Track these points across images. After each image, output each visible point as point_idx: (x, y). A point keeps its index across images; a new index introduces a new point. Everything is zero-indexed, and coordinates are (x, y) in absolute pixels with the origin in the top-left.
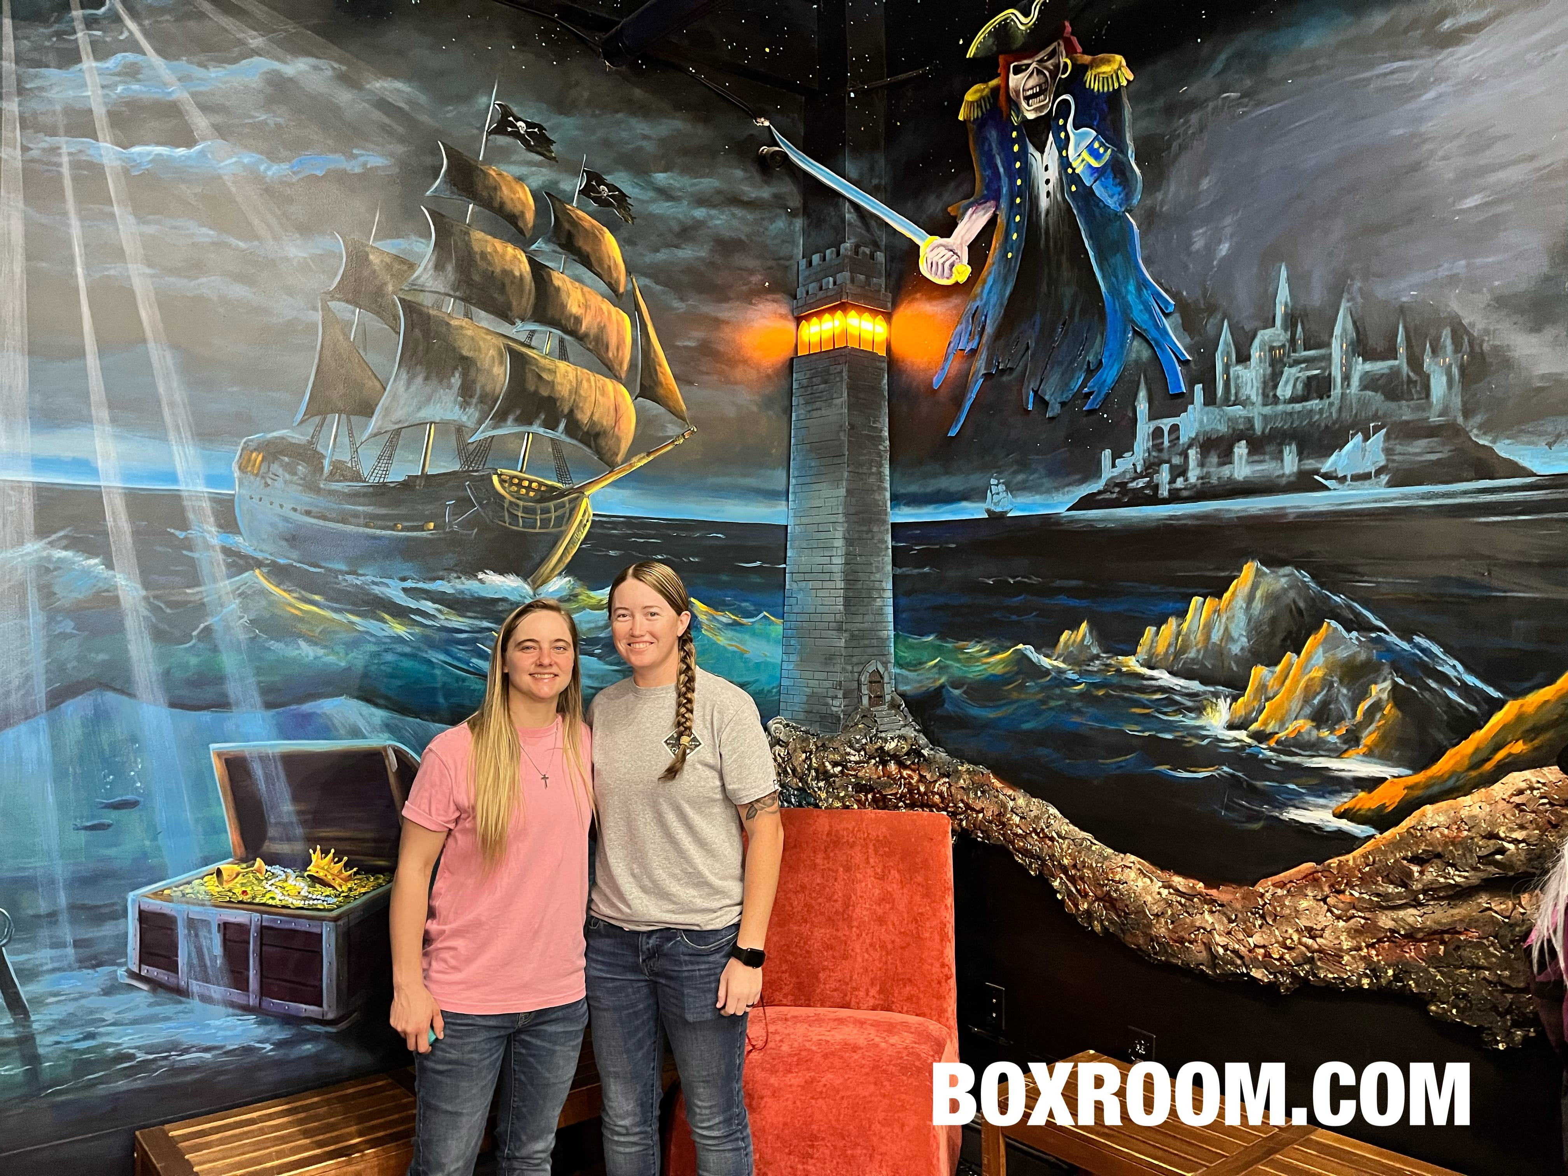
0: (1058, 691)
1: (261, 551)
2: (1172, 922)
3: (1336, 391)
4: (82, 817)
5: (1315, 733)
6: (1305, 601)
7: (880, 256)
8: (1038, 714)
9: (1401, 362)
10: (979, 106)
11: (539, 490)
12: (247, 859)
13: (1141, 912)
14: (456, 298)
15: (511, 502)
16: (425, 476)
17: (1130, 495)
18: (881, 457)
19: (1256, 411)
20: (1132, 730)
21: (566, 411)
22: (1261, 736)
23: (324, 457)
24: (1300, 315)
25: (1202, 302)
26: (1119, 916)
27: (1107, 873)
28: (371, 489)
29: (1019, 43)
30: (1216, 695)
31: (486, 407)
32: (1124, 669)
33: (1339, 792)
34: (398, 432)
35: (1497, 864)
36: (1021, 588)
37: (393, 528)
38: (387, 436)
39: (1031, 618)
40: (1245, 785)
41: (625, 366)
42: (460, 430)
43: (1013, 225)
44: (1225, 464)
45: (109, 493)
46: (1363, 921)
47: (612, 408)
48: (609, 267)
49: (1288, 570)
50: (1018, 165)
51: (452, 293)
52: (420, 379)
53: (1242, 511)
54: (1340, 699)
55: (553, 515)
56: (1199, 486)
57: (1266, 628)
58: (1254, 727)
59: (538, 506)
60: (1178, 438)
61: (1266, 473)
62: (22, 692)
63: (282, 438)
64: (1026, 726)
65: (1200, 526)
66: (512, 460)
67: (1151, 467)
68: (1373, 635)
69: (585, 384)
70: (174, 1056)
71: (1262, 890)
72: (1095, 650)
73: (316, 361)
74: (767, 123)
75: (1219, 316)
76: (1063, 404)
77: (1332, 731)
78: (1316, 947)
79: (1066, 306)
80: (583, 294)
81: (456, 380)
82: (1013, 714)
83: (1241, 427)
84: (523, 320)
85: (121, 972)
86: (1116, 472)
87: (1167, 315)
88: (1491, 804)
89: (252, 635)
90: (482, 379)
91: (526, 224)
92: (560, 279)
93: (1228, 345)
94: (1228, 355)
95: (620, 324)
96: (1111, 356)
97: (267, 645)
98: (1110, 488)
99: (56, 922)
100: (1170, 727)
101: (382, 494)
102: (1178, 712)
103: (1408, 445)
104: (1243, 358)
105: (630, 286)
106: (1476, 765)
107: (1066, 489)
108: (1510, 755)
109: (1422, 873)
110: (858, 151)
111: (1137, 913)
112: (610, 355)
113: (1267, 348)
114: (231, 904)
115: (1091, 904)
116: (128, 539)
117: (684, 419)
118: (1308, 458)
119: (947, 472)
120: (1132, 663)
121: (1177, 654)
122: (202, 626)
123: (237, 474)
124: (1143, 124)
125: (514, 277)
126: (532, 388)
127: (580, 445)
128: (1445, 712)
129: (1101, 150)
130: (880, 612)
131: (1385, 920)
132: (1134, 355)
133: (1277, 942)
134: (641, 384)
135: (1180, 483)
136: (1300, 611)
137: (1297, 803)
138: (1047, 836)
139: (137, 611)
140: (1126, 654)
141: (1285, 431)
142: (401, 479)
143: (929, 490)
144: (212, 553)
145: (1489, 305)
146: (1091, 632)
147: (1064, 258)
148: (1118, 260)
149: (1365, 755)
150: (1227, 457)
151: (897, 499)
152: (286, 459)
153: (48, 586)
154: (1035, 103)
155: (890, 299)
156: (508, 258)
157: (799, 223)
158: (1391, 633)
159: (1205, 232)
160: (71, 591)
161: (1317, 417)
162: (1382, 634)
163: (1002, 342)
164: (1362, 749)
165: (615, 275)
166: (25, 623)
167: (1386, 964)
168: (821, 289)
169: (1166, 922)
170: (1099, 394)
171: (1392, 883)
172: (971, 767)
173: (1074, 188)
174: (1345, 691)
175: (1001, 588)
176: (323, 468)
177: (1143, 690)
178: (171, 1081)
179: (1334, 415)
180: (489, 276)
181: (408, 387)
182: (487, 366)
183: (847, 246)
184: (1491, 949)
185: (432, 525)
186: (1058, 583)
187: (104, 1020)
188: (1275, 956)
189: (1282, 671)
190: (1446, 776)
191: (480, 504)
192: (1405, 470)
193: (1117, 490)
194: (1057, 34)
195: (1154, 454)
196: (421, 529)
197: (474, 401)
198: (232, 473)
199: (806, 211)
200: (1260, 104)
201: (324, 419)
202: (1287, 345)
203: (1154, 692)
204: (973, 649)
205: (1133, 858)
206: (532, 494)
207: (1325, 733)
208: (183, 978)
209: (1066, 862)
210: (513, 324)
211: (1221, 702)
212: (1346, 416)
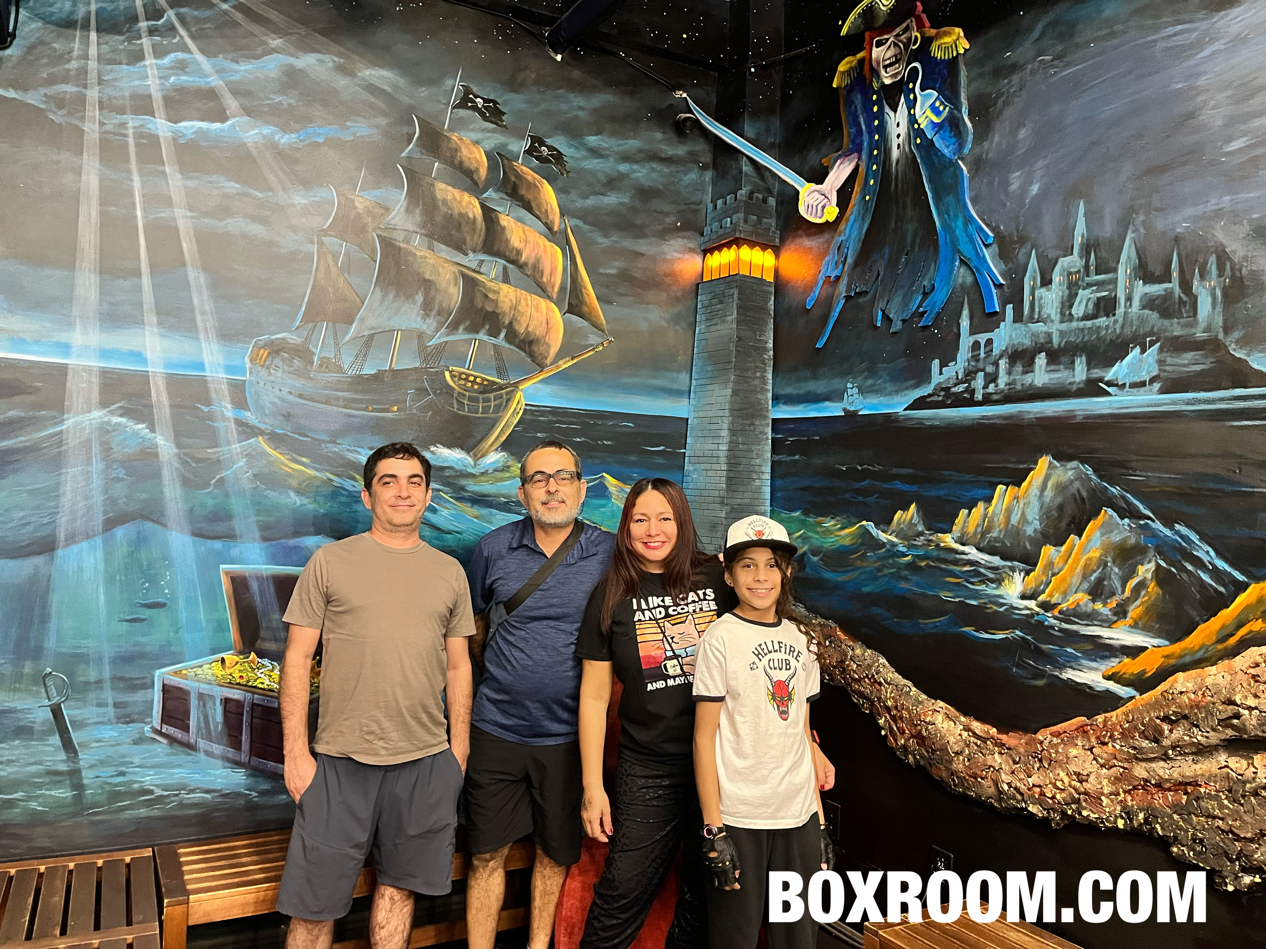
0: (891, 561)
1: (264, 423)
2: (969, 760)
3: (1120, 311)
4: (124, 612)
5: (1091, 605)
6: (1087, 491)
7: (772, 201)
8: (875, 579)
9: (1174, 285)
10: (849, 75)
11: (482, 384)
12: (244, 652)
13: (944, 749)
14: (422, 234)
15: (459, 393)
16: (392, 370)
17: (953, 398)
18: (765, 364)
19: (1055, 327)
20: (945, 595)
21: (507, 322)
22: (1047, 606)
23: (314, 354)
24: (1093, 245)
25: (1015, 234)
26: (928, 752)
27: (920, 715)
28: (349, 379)
29: (880, 22)
30: (1013, 569)
31: (443, 320)
32: (942, 545)
33: (1108, 657)
34: (371, 337)
35: (1233, 727)
36: (866, 474)
37: (366, 409)
38: (364, 340)
39: (871, 499)
40: (1032, 647)
41: (556, 289)
42: (421, 336)
43: (871, 173)
44: (1027, 372)
45: (154, 377)
46: (1121, 770)
47: (544, 321)
48: (546, 210)
49: (1075, 464)
50: (876, 123)
51: (419, 231)
52: (391, 296)
53: (1042, 412)
54: (1113, 576)
55: (493, 404)
56: (1006, 391)
57: (1055, 514)
58: (1042, 598)
59: (481, 396)
60: (992, 350)
61: (1061, 381)
62: (85, 519)
63: (283, 339)
64: (866, 589)
65: (1006, 424)
66: (461, 360)
67: (970, 375)
68: (1142, 522)
69: (523, 302)
70: (184, 795)
71: (1041, 738)
72: (920, 528)
73: (311, 282)
74: (685, 95)
75: (1029, 247)
76: (904, 321)
77: (1105, 604)
78: (1083, 790)
79: (909, 240)
80: (524, 231)
81: (420, 298)
82: (856, 578)
83: (1042, 341)
84: (474, 252)
85: (147, 728)
86: (942, 378)
87: (986, 246)
88: (1231, 675)
89: (255, 486)
90: (439, 297)
91: (479, 178)
92: (505, 220)
93: (1035, 271)
94: (1034, 279)
95: (553, 256)
96: (941, 281)
97: (265, 493)
98: (937, 392)
99: (101, 688)
100: (976, 595)
101: (358, 383)
102: (983, 582)
103: (1178, 357)
104: (1046, 282)
105: (563, 226)
106: (1223, 639)
107: (904, 393)
108: (1251, 631)
109: (1171, 731)
110: (755, 115)
111: (941, 750)
112: (545, 279)
113: (1066, 273)
114: (231, 685)
115: (907, 740)
116: (167, 411)
117: (603, 331)
118: (1094, 368)
119: (815, 377)
120: (948, 540)
121: (983, 534)
122: (218, 477)
123: (248, 365)
124: (975, 85)
125: (469, 219)
126: (480, 306)
127: (516, 349)
128: (1198, 592)
129: (941, 108)
130: (758, 491)
131: (1140, 771)
132: (960, 280)
133: (1051, 783)
134: (569, 303)
135: (991, 388)
136: (1082, 499)
137: (1073, 664)
138: (876, 681)
139: (171, 465)
140: (944, 532)
141: (1077, 344)
142: (373, 372)
143: (801, 392)
144: (227, 424)
145: (1248, 235)
146: (918, 511)
147: (909, 201)
148: (950, 199)
149: (1130, 626)
150: (1029, 366)
151: (776, 399)
152: (286, 355)
153: (107, 443)
154: (891, 70)
155: (778, 236)
156: (464, 204)
157: (709, 175)
158: (1157, 521)
159: (1021, 175)
160: (124, 448)
161: (1104, 332)
162: (1149, 522)
163: (858, 270)
164: (1129, 620)
165: (551, 217)
166: (90, 469)
167: (1139, 808)
168: (721, 227)
169: (964, 760)
170: (931, 313)
171: (1147, 739)
172: (822, 621)
173: (918, 141)
174: (1116, 570)
175: (852, 474)
176: (313, 362)
177: (956, 562)
178: (179, 813)
179: (1118, 331)
180: (449, 218)
181: (382, 303)
182: (443, 286)
183: (742, 193)
184: (1226, 802)
185: (395, 408)
186: (895, 471)
187: (132, 763)
188: (1048, 795)
189: (1066, 551)
190: (1196, 648)
191: (435, 393)
192: (1175, 379)
193: (943, 393)
194: (910, 13)
195: (973, 363)
196: (387, 411)
197: (433, 314)
198: (245, 364)
199: (715, 166)
200: (1068, 65)
201: (315, 326)
202: (1082, 270)
203: (965, 565)
204: (829, 523)
205: (942, 704)
206: (476, 387)
207: (1099, 606)
208: (192, 737)
209: (889, 704)
210: (466, 254)
211: (1016, 575)
212: (1128, 331)
